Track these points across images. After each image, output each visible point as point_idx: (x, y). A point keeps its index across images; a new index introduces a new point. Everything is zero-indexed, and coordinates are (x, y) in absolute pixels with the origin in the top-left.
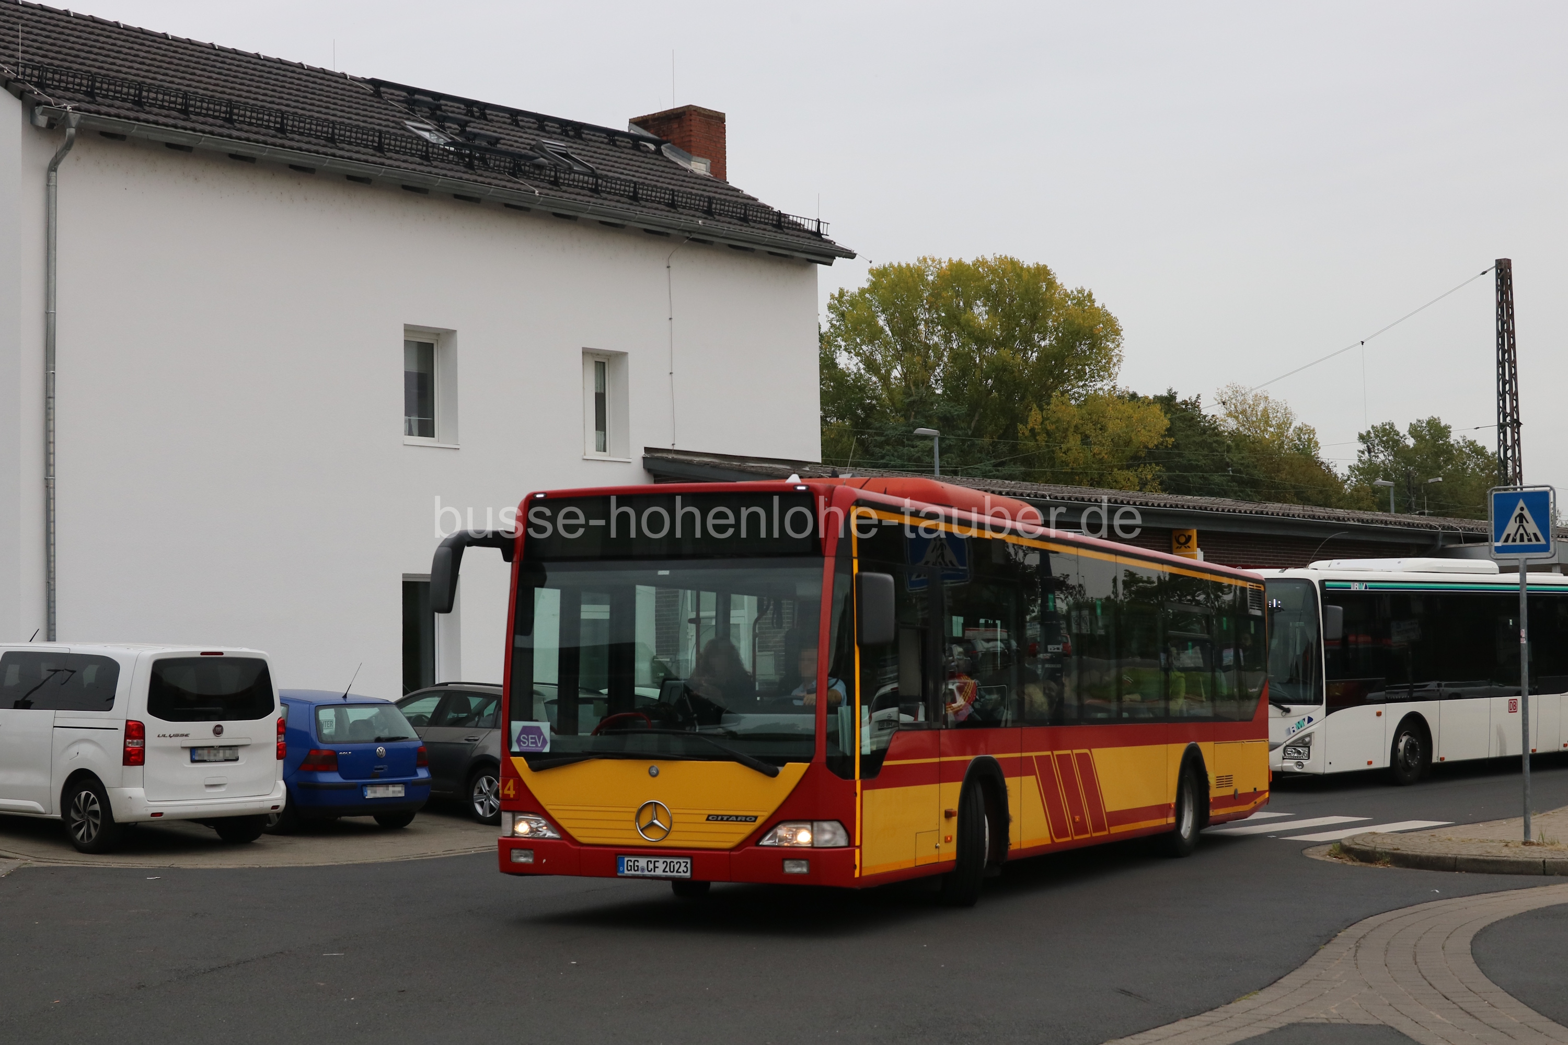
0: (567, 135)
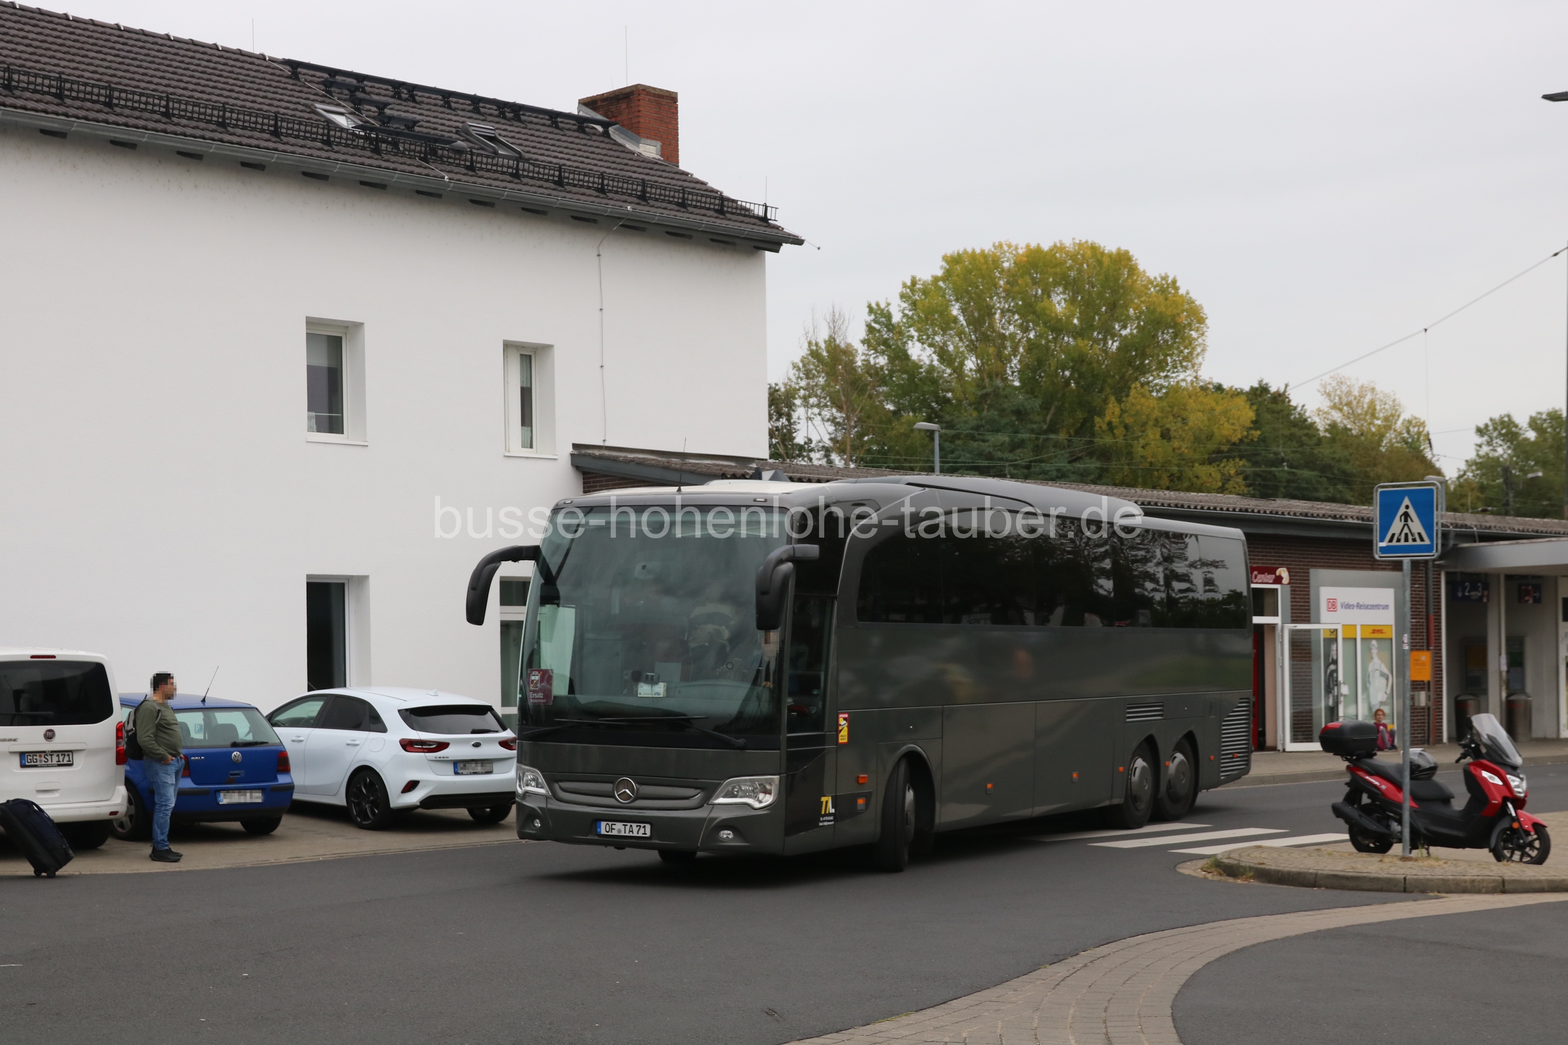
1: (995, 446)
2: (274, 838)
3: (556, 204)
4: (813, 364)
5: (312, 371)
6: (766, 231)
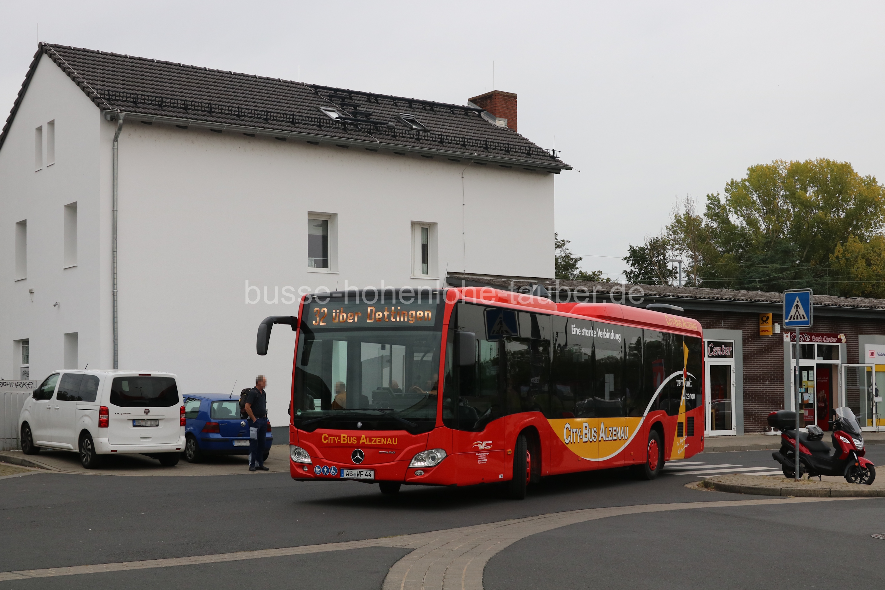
0: (425, 109)
3: (437, 153)
4: (678, 227)
5: (311, 238)
6: (553, 163)
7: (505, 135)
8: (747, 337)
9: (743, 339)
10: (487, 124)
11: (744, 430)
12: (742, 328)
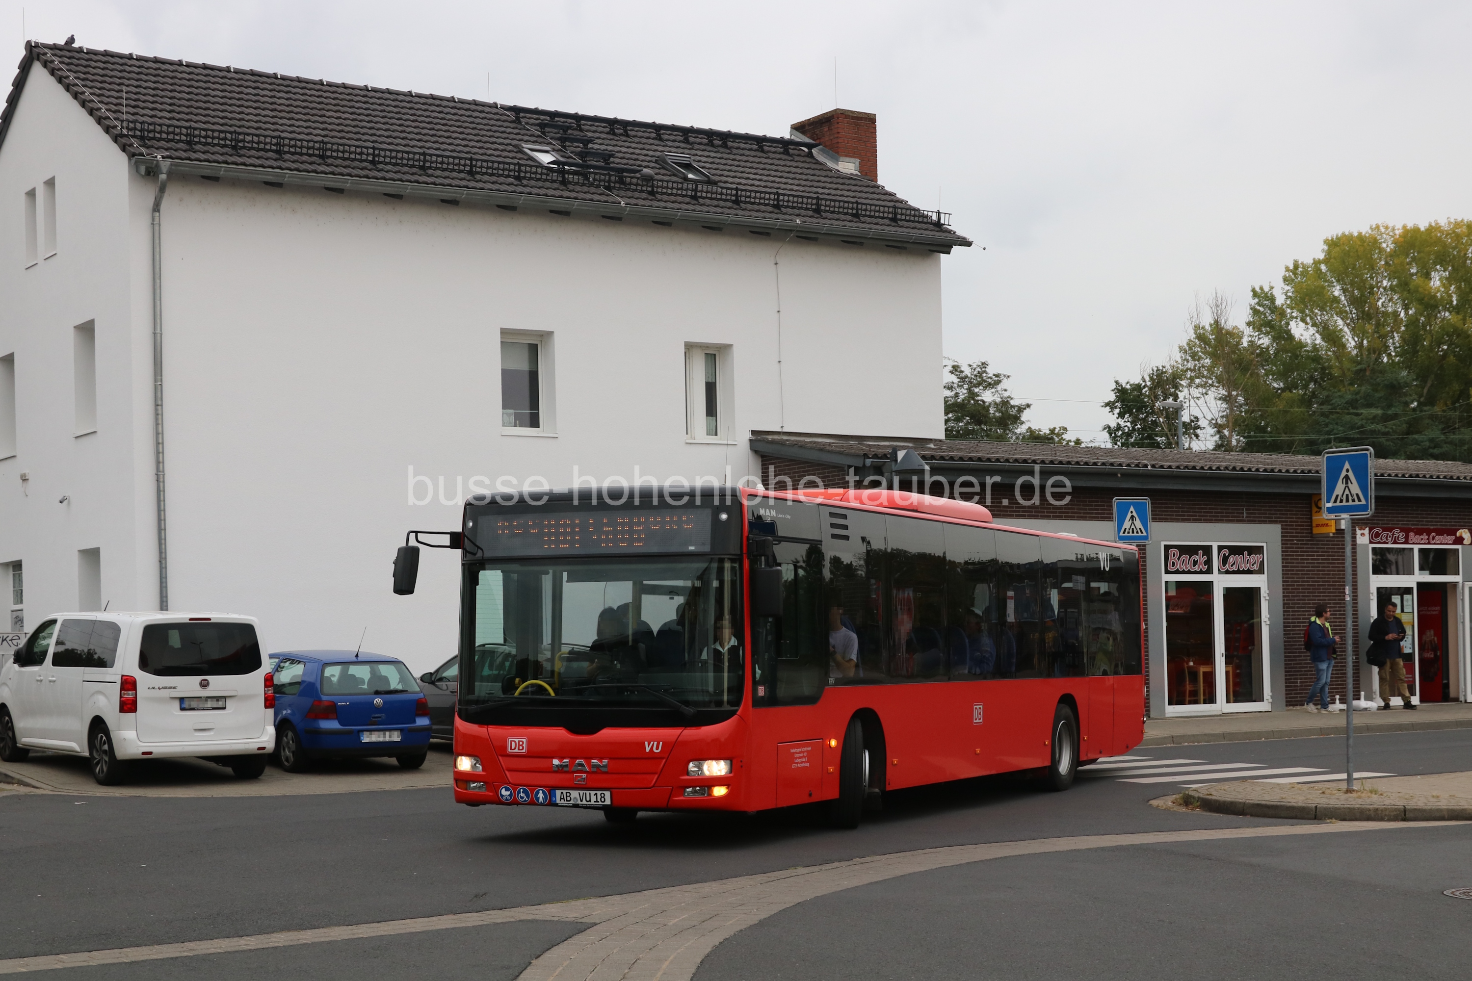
1: (1367, 419)
2: (423, 771)
3: (727, 220)
4: (1200, 346)
5: (507, 376)
6: (938, 235)
7: (854, 188)
8: (1290, 537)
9: (1282, 540)
10: (822, 170)
11: (1287, 702)
12: (1280, 522)
